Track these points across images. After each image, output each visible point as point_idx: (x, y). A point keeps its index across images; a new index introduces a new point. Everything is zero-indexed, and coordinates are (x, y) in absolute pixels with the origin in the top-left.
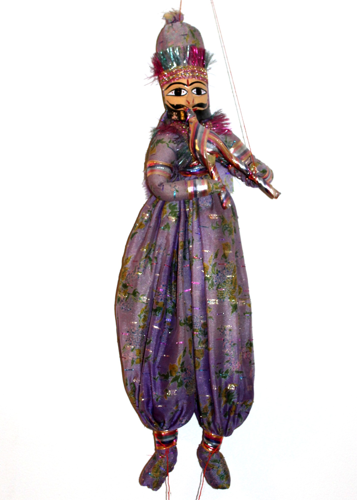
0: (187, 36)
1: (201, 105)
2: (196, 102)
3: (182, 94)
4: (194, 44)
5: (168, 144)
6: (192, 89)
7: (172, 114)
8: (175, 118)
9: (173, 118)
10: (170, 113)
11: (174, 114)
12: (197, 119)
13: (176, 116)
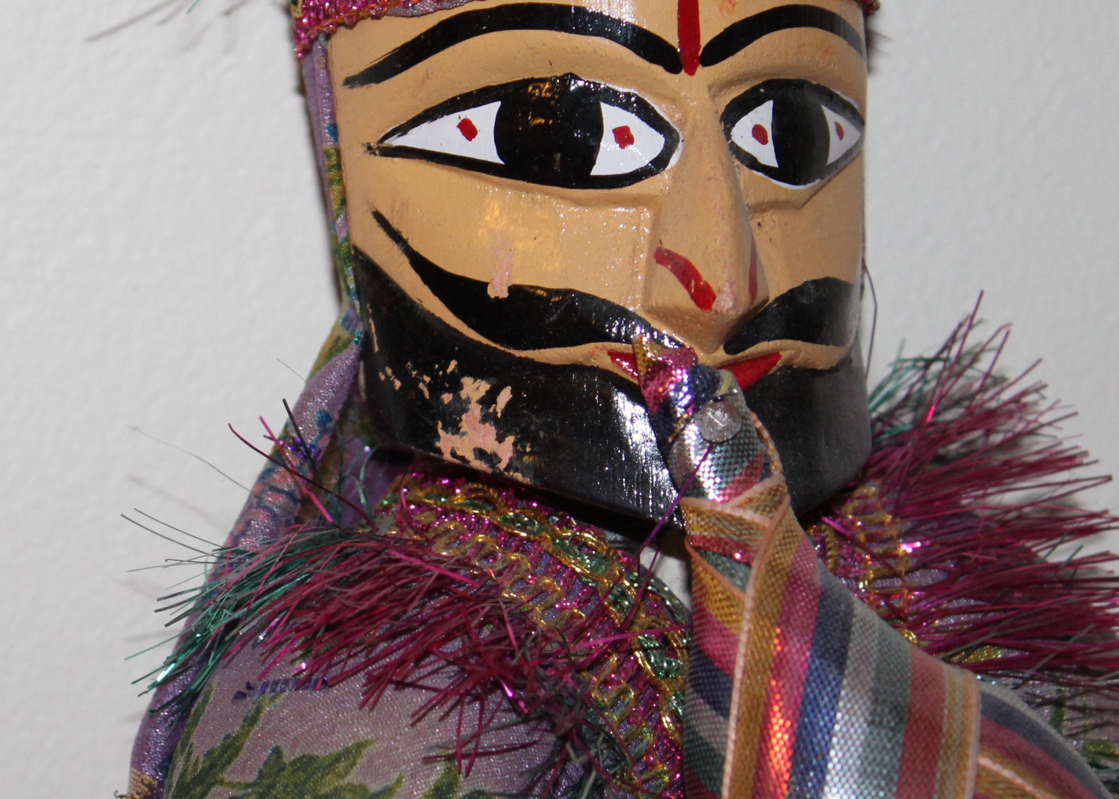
3: (609, 160)
6: (728, 107)
7: (447, 398)
8: (481, 453)
9: (453, 454)
10: (417, 381)
11: (468, 401)
12: (791, 511)
13: (490, 430)
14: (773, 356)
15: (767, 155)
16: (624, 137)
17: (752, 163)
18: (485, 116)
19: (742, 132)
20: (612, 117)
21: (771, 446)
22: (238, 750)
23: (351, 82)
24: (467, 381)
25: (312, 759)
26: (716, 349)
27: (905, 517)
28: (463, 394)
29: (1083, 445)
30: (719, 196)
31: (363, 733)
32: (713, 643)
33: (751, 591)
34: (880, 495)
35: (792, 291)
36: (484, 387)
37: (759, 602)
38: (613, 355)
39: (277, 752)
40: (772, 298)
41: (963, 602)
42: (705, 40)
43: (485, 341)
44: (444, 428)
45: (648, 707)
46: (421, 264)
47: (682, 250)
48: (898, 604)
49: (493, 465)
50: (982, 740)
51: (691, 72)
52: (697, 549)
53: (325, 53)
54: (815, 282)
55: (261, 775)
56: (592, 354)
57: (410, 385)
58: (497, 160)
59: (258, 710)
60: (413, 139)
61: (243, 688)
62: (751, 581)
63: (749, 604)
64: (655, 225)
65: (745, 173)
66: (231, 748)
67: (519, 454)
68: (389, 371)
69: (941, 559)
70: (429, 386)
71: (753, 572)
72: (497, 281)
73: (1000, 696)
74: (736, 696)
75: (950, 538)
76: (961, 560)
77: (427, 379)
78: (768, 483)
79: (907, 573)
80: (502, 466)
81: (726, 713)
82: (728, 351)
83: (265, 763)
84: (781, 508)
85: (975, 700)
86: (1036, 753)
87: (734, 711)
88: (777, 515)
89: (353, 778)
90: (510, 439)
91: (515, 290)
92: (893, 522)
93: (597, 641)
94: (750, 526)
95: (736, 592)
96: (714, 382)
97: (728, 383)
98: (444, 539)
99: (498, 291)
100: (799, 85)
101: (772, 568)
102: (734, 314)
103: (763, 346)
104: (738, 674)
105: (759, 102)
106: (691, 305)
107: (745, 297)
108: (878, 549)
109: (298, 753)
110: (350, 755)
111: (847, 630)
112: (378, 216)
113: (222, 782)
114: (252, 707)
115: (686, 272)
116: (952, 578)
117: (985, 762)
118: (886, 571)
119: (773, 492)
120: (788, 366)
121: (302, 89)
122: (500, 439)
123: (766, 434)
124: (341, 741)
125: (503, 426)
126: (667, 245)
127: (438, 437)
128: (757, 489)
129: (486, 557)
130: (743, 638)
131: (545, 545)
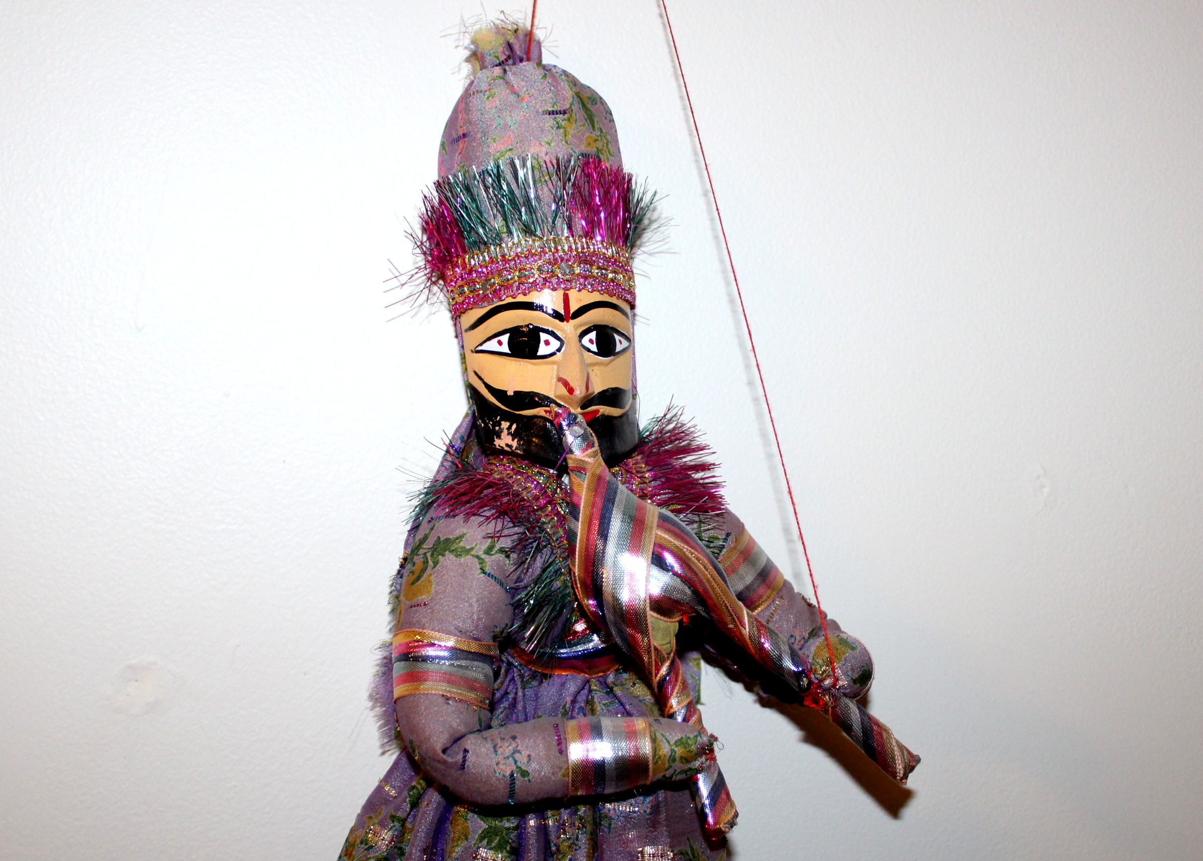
0: (566, 116)
1: (613, 396)
2: (598, 387)
3: (543, 350)
4: (592, 150)
5: (481, 561)
6: (581, 333)
7: (497, 428)
8: (507, 445)
9: (499, 446)
10: (488, 424)
11: (503, 429)
12: (601, 457)
13: (510, 437)
14: (598, 411)
15: (594, 348)
16: (547, 343)
17: (589, 350)
18: (505, 338)
19: (585, 341)
20: (543, 336)
21: (595, 438)
22: (427, 538)
23: (466, 331)
24: (503, 423)
25: (449, 539)
26: (577, 408)
27: (649, 465)
28: (502, 427)
29: (708, 443)
30: (576, 358)
31: (465, 531)
32: (575, 499)
33: (586, 482)
34: (642, 459)
35: (603, 391)
36: (508, 424)
37: (588, 485)
38: (546, 412)
39: (439, 538)
40: (596, 392)
41: (667, 491)
42: (572, 312)
43: (507, 409)
44: (497, 438)
45: (561, 523)
46: (488, 386)
47: (564, 377)
48: (645, 492)
49: (511, 449)
50: (658, 526)
51: (568, 322)
52: (571, 470)
53: (460, 322)
54: (611, 388)
55: (434, 545)
56: (539, 412)
57: (486, 425)
58: (510, 352)
59: (434, 526)
60: (484, 347)
61: (430, 519)
62: (586, 479)
63: (585, 486)
64: (558, 370)
65: (586, 353)
66: (425, 538)
67: (519, 444)
68: (480, 421)
69: (660, 478)
70: (492, 425)
71: (587, 476)
72: (510, 389)
73: (665, 513)
74: (581, 515)
75: (663, 471)
76: (667, 478)
77: (491, 423)
78: (593, 449)
79: (649, 482)
80: (514, 449)
81: (577, 520)
82: (582, 408)
83: (435, 541)
84: (597, 457)
85: (656, 514)
86: (676, 530)
87: (580, 519)
88: (596, 459)
89: (461, 544)
90: (516, 440)
91: (515, 392)
92: (645, 467)
93: (542, 501)
94: (587, 463)
95: (582, 483)
96: (576, 418)
97: (580, 419)
98: (497, 473)
99: (511, 393)
100: (606, 327)
101: (593, 475)
102: (580, 396)
103: (593, 408)
104: (582, 508)
105: (591, 331)
106: (567, 393)
107: (584, 391)
108: (639, 475)
109: (445, 538)
110: (460, 538)
111: (616, 493)
112: (476, 373)
113: (423, 548)
114: (433, 525)
115: (566, 384)
116: (663, 483)
117: (659, 533)
118: (642, 482)
119: (595, 452)
120: (603, 415)
121: (457, 337)
122: (513, 440)
123: (593, 434)
124: (458, 533)
125: (514, 436)
126: (560, 376)
127: (494, 441)
128: (590, 451)
129: (510, 478)
130: (583, 497)
131: (529, 474)
